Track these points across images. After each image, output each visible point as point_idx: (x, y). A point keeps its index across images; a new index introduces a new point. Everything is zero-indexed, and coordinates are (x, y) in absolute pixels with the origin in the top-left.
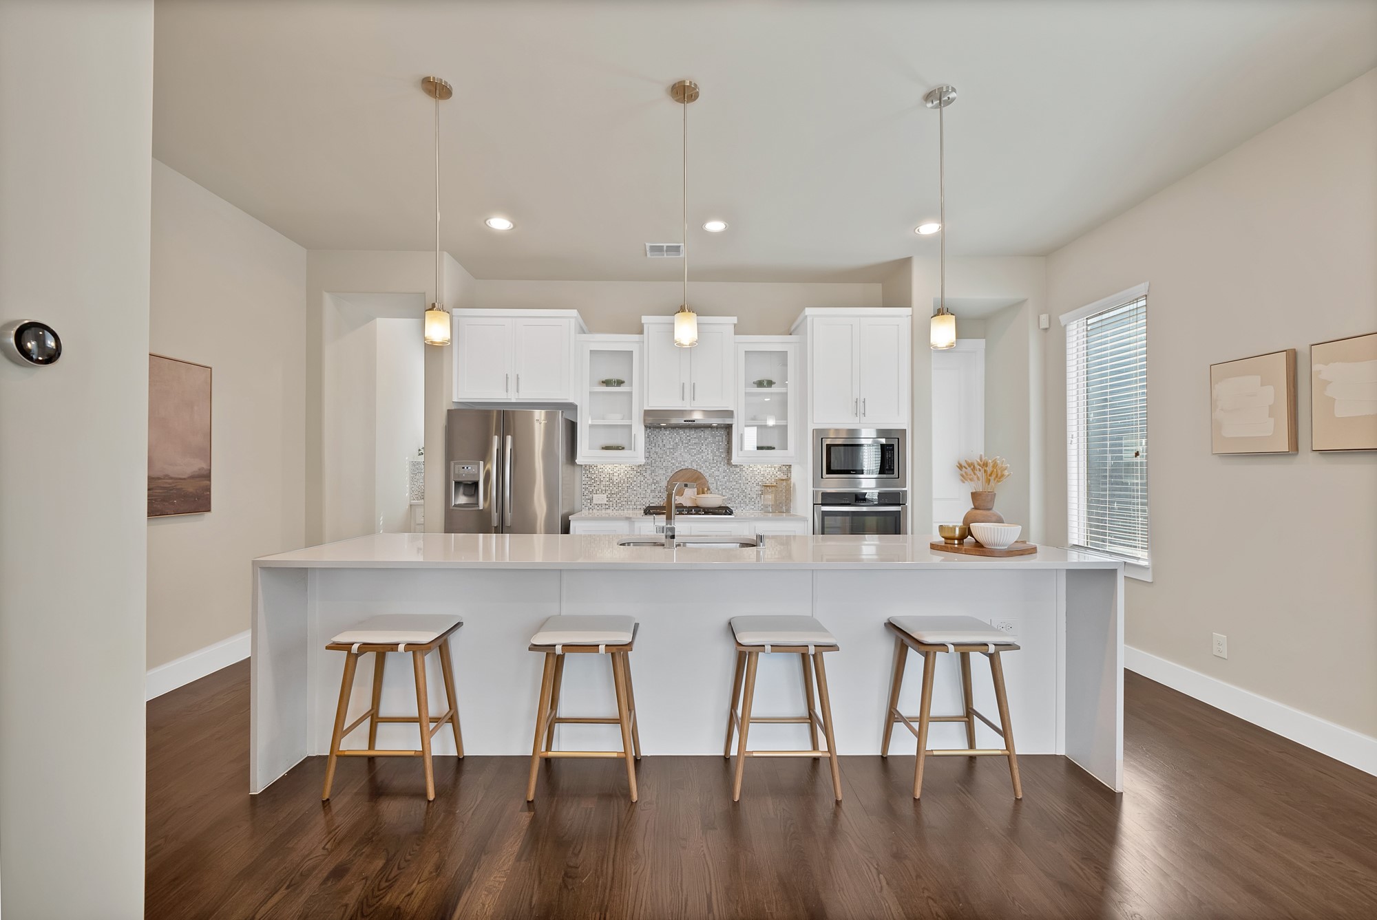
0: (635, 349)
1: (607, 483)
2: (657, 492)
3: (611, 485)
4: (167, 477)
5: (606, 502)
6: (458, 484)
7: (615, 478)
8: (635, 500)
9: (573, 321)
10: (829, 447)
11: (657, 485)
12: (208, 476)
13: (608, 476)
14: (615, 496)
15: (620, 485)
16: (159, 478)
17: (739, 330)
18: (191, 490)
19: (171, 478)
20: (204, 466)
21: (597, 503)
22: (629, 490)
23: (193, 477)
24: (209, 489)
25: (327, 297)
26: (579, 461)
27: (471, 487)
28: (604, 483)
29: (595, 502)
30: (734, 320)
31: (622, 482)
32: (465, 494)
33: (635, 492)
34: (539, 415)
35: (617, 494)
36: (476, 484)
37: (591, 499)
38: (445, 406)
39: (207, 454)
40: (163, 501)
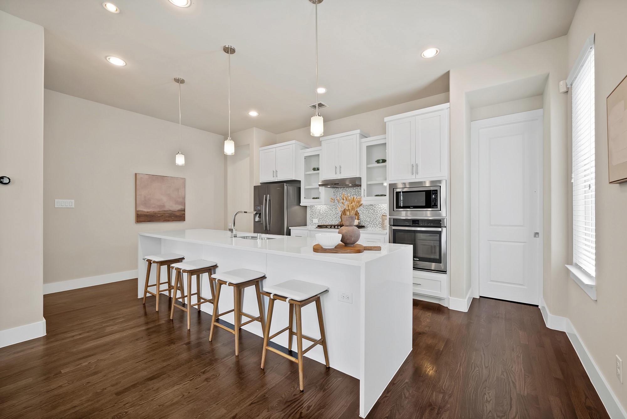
0: (319, 153)
1: (318, 214)
2: (337, 218)
3: (320, 215)
4: (170, 210)
5: (318, 222)
6: (256, 214)
7: (321, 211)
8: (329, 221)
9: (295, 145)
10: (398, 193)
11: (337, 215)
12: (184, 210)
13: (318, 211)
14: (321, 219)
15: (323, 215)
16: (167, 211)
18: (178, 214)
19: (171, 211)
20: (183, 207)
21: (315, 222)
22: (326, 217)
23: (178, 211)
24: (184, 214)
27: (260, 215)
28: (317, 214)
30: (358, 131)
31: (324, 213)
33: (329, 218)
34: (290, 185)
35: (322, 219)
37: (312, 221)
39: (184, 204)
40: (169, 217)
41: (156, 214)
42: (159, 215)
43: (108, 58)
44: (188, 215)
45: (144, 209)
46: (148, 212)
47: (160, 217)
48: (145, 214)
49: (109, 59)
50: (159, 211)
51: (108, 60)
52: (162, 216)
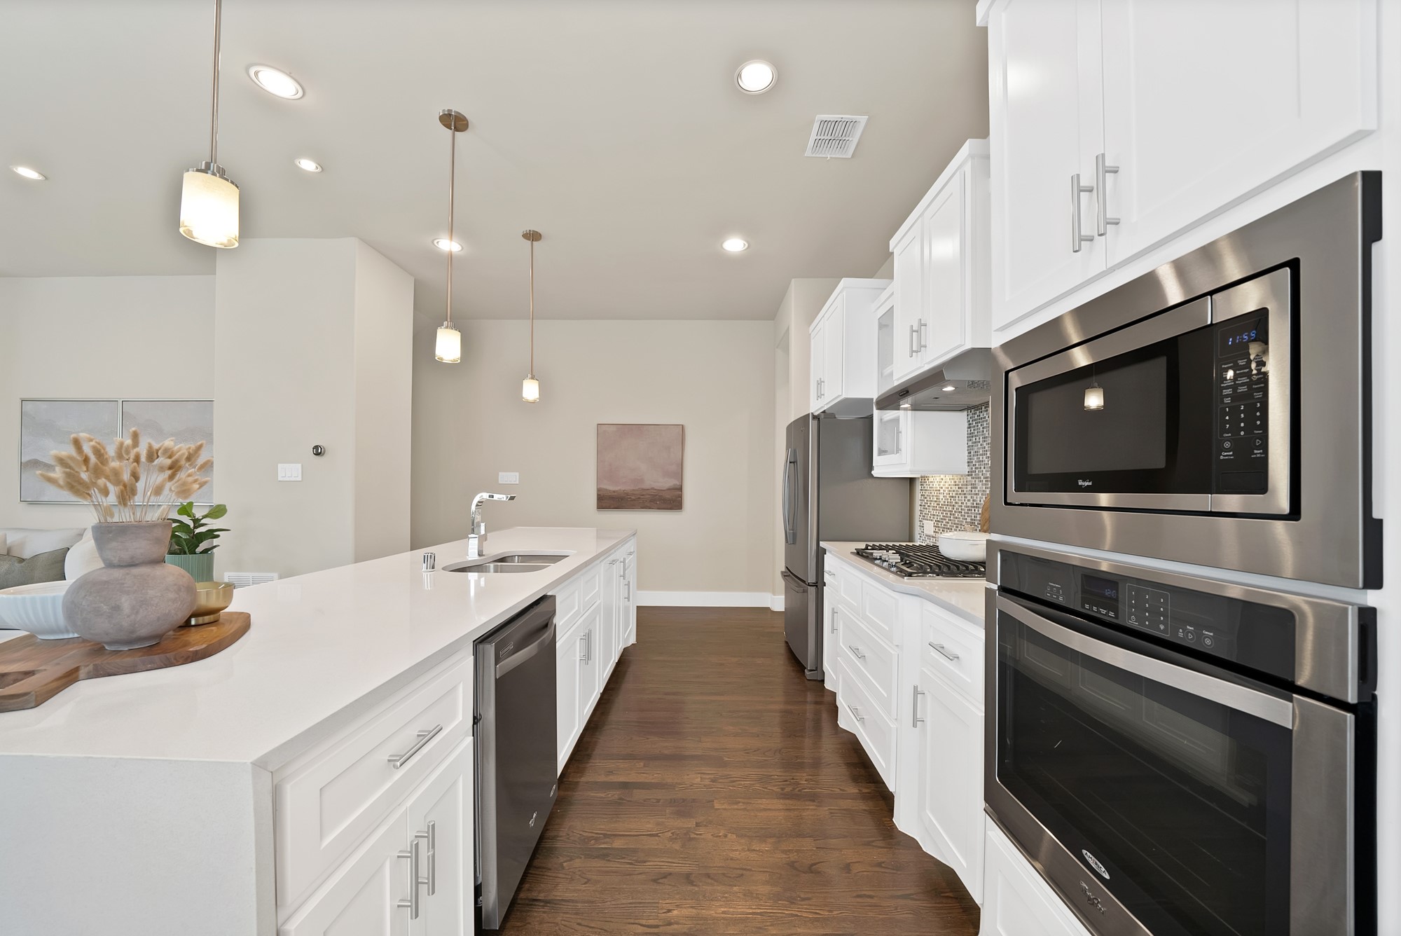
1: (935, 505)
3: (937, 507)
4: (653, 489)
7: (941, 496)
9: (845, 294)
12: (680, 489)
13: (936, 494)
14: (940, 524)
15: (944, 507)
18: (668, 496)
19: (656, 490)
20: (678, 483)
22: (952, 518)
23: (669, 489)
24: (681, 496)
26: (875, 473)
28: (933, 505)
29: (925, 531)
31: (946, 503)
33: (956, 520)
35: (942, 521)
37: (923, 528)
39: (680, 474)
40: (650, 501)
41: (627, 494)
42: (633, 497)
43: (435, 242)
44: (690, 496)
45: (611, 487)
46: (614, 492)
47: (634, 500)
48: (610, 494)
49: (438, 242)
50: (634, 490)
51: (436, 244)
52: (639, 498)
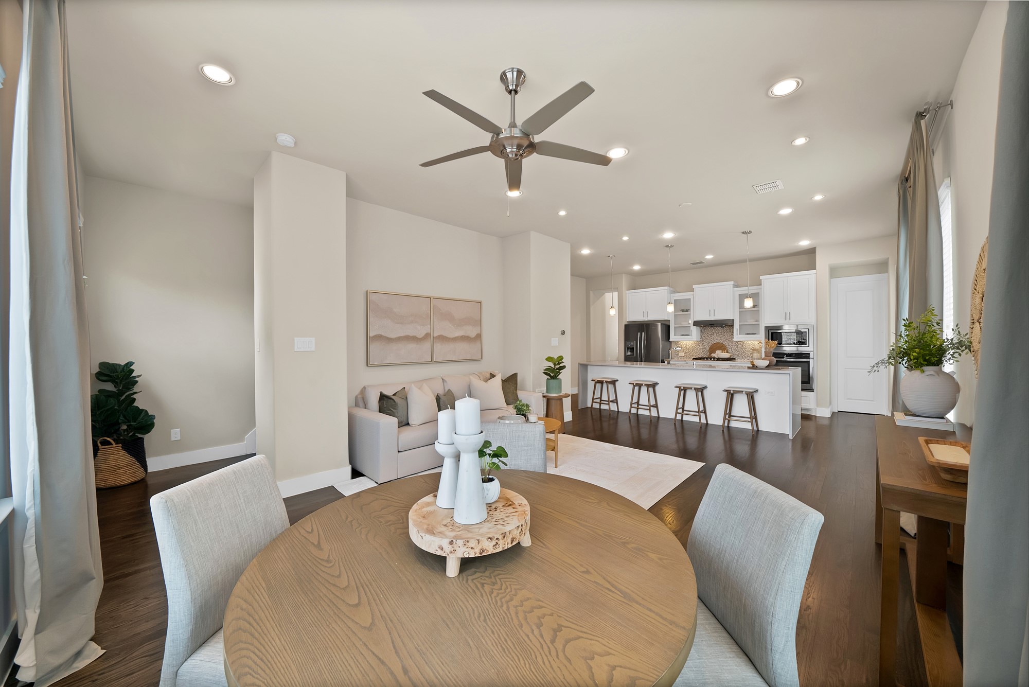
0: (691, 297)
1: (684, 348)
2: (705, 352)
3: (687, 349)
5: (684, 355)
6: (628, 348)
7: (687, 346)
8: (695, 355)
9: (666, 291)
10: (772, 333)
11: (703, 349)
13: (684, 346)
14: (688, 353)
15: (689, 349)
17: (736, 286)
22: (694, 351)
25: (591, 292)
26: (670, 340)
27: (632, 349)
28: (681, 348)
29: (679, 355)
30: (732, 282)
31: (692, 348)
32: (630, 351)
34: (659, 325)
36: (633, 348)
37: (678, 354)
38: (625, 323)
